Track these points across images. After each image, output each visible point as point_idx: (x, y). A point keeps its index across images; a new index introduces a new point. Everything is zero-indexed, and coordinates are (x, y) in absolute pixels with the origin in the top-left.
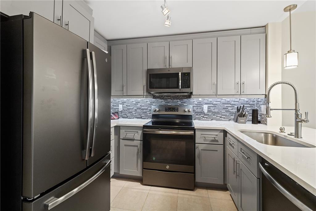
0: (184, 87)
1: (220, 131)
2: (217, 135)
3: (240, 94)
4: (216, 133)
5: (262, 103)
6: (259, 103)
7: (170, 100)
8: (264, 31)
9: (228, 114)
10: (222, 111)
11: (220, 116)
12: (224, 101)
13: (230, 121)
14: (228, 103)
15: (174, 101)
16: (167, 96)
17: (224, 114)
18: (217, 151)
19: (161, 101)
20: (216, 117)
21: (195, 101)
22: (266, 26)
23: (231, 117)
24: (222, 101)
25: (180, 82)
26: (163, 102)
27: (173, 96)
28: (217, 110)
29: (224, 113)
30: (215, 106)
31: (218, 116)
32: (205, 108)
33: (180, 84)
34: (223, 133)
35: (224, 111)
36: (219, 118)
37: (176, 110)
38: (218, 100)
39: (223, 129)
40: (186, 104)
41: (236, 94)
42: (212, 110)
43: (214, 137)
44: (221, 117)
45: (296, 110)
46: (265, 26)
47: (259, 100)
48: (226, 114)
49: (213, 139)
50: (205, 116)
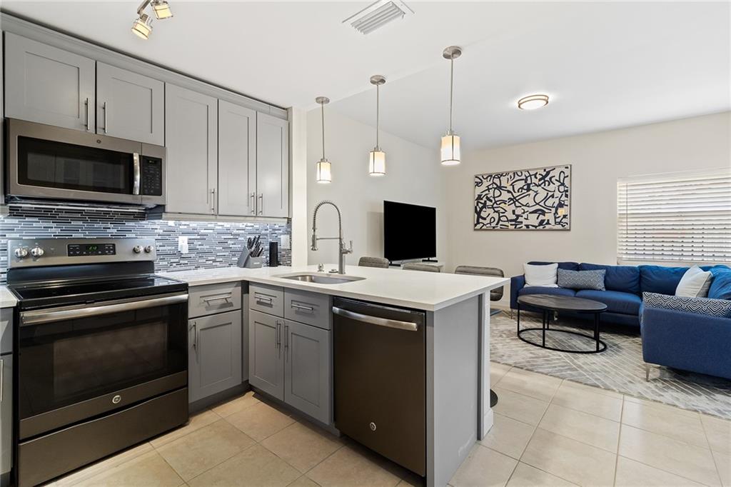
0: (146, 190)
1: (235, 285)
2: (230, 293)
3: (255, 215)
4: (229, 290)
5: (281, 232)
6: (276, 232)
7: (81, 223)
8: (286, 116)
9: (228, 254)
10: (217, 248)
11: (213, 258)
12: (220, 227)
13: (232, 267)
14: (228, 231)
15: (96, 226)
16: (68, 211)
17: (221, 254)
18: (231, 323)
19: (46, 225)
20: (204, 261)
21: (159, 227)
22: (289, 110)
23: (233, 259)
24: (217, 227)
25: (138, 177)
26: (53, 230)
27: (88, 213)
28: (208, 247)
29: (219, 251)
30: (203, 237)
31: (209, 258)
32: (183, 242)
33: (137, 183)
34: (240, 288)
35: (221, 248)
36: (211, 262)
37: (109, 250)
38: (209, 226)
39: (241, 279)
40: (134, 236)
41: (250, 215)
42: (198, 247)
43: (226, 299)
44: (214, 261)
45: (340, 239)
46: (286, 109)
47: (277, 227)
48: (224, 254)
49: (224, 301)
50: (181, 262)
